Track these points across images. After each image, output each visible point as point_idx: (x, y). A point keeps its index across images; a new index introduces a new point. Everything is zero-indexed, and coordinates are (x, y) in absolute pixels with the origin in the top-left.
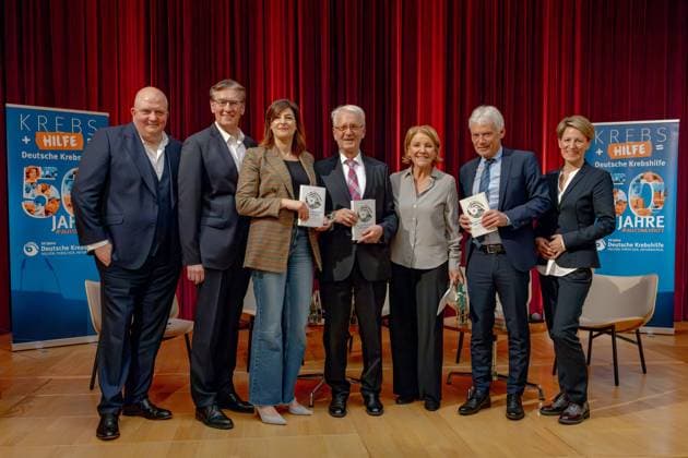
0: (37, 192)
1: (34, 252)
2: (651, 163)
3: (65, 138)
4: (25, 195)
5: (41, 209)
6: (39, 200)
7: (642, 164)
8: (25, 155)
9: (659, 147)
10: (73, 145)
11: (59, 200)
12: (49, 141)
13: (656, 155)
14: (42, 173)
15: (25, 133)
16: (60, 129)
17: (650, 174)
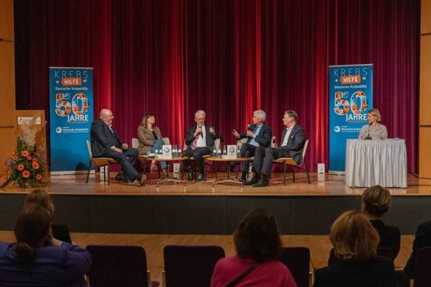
0: (62, 105)
1: (60, 131)
2: (360, 86)
3: (73, 80)
4: (57, 106)
5: (63, 112)
6: (63, 108)
7: (356, 87)
8: (57, 88)
9: (364, 78)
10: (77, 83)
11: (71, 108)
12: (67, 82)
13: (362, 82)
14: (63, 96)
15: (57, 79)
16: (72, 76)
17: (360, 92)
